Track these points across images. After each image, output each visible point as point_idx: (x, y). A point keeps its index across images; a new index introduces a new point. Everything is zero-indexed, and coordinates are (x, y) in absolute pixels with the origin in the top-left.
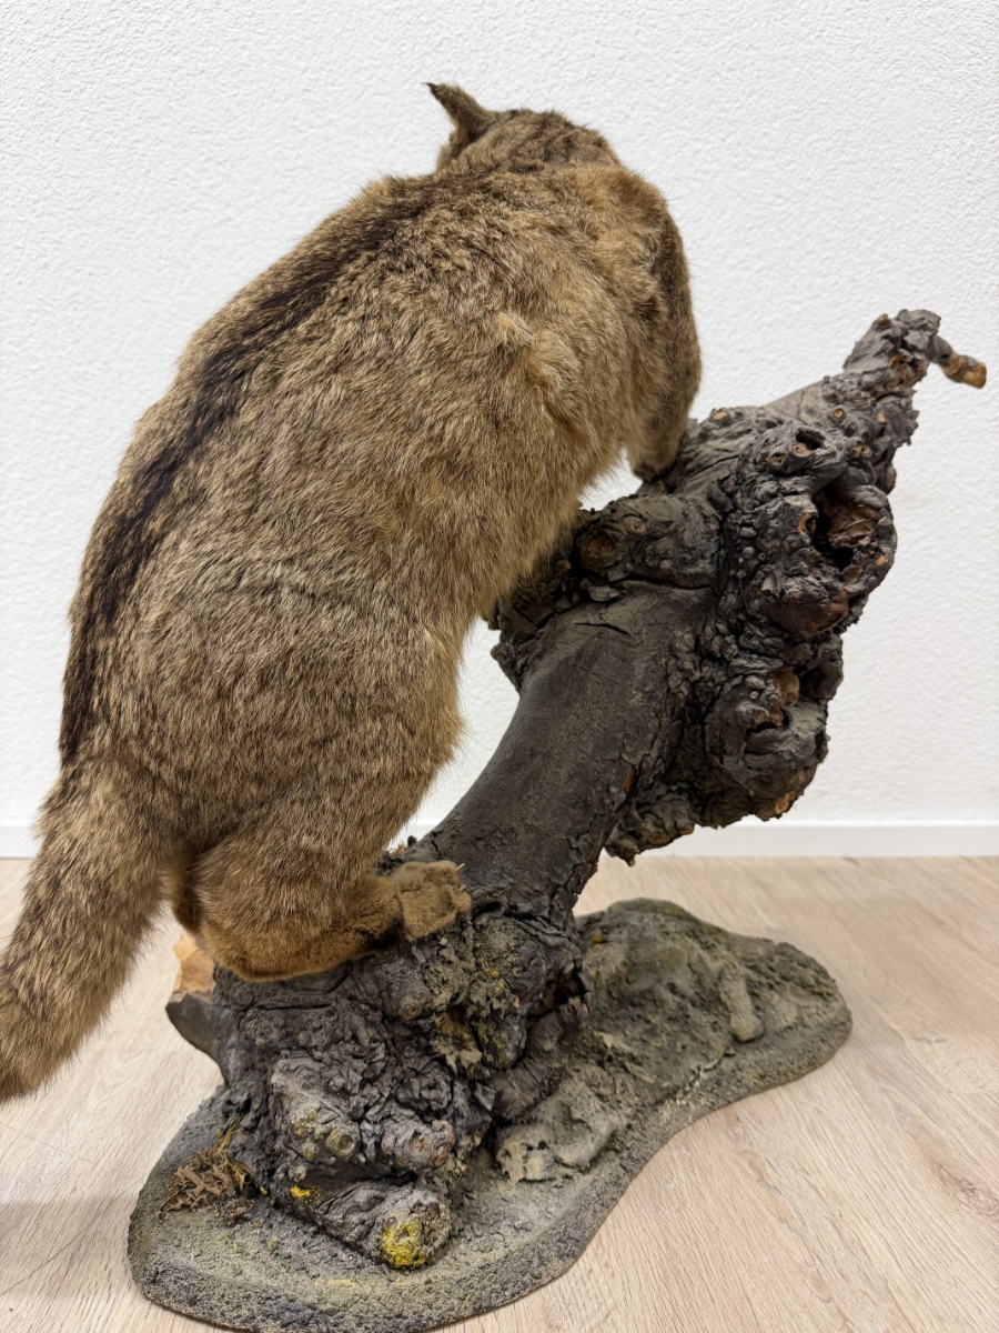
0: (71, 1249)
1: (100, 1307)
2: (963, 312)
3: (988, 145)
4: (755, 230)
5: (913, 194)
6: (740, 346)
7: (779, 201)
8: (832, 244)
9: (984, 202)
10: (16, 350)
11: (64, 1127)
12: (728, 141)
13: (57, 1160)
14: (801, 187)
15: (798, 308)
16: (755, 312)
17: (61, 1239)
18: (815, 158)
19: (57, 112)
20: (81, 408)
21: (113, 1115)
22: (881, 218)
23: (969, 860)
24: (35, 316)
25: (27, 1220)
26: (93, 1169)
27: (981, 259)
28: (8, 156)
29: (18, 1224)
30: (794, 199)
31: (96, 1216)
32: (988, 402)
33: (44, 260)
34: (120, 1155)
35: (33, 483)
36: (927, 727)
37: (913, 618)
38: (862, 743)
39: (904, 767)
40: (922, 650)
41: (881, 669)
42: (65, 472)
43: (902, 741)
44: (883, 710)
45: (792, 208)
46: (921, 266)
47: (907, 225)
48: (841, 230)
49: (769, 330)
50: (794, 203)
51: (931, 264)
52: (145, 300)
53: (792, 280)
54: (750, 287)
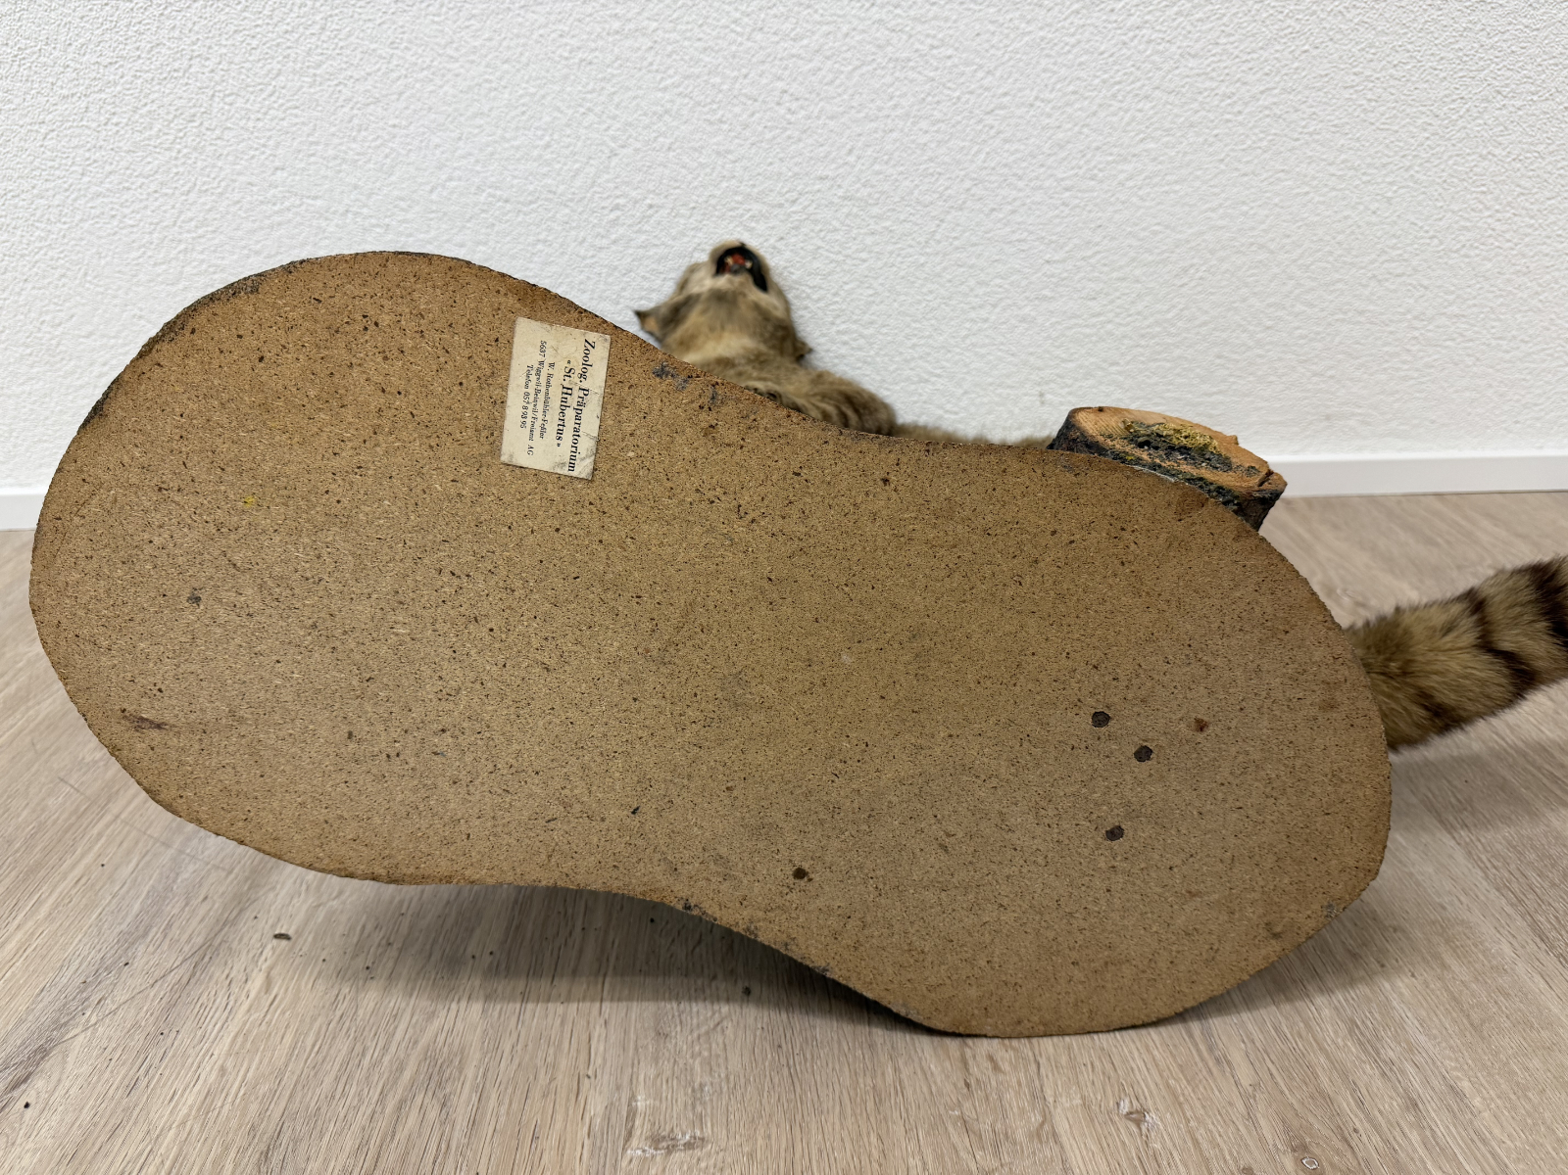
0: (196, 958)
1: (217, 1015)
13: (191, 868)
17: (186, 949)
25: (155, 929)
26: (227, 876)
29: (145, 934)
31: (224, 925)
34: (255, 863)
35: (112, 69)
36: (1251, 343)
37: (1244, 203)
38: (1168, 365)
39: (1220, 392)
40: (1252, 244)
41: (1197, 270)
42: (149, 52)
43: (1218, 361)
44: (1197, 322)
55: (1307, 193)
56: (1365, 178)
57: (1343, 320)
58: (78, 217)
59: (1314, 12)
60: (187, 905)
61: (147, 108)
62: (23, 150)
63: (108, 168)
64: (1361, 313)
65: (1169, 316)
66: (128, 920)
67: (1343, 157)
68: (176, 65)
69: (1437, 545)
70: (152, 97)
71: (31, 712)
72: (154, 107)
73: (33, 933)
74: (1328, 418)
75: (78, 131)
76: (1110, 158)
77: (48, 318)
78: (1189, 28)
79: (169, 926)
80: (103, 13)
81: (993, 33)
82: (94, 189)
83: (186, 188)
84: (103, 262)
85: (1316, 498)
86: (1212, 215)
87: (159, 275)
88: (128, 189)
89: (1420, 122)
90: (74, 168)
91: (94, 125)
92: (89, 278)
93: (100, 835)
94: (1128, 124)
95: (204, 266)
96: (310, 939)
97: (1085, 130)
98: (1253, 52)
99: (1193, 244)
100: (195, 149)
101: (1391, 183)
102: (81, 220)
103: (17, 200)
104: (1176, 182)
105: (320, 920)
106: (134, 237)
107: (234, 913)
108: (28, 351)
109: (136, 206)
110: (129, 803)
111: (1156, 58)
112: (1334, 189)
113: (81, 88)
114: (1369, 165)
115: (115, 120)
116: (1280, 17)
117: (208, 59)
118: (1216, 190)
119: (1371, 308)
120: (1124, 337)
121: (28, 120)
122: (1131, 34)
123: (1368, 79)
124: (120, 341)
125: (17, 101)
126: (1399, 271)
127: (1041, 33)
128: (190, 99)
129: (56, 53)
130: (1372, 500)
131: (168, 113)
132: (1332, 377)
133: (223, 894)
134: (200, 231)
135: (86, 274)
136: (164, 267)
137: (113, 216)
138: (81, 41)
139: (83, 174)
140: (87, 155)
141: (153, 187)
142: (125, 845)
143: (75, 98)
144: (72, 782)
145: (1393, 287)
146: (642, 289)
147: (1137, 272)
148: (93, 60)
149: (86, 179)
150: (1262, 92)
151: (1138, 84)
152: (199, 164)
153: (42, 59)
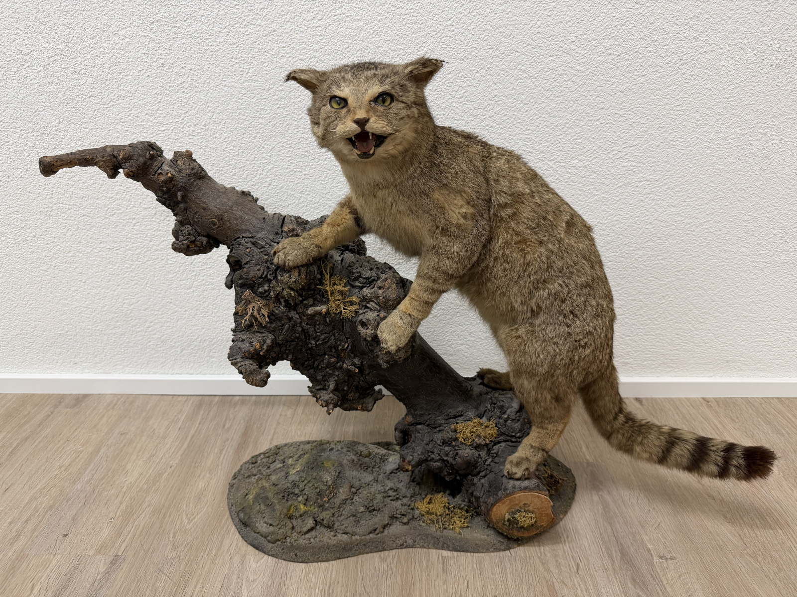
2: (753, 79)
4: (619, 27)
6: (602, 105)
7: (637, 6)
8: (670, 35)
10: (151, 119)
15: (642, 79)
16: (614, 83)
22: (707, 16)
24: (160, 97)
27: (772, 42)
30: (648, 4)
32: (761, 138)
33: (162, 62)
36: (693, 329)
37: (693, 269)
38: (654, 337)
39: (677, 350)
40: (696, 286)
41: (670, 297)
43: (677, 336)
44: (668, 319)
45: (646, 11)
46: (729, 49)
47: (724, 20)
48: (678, 25)
49: (622, 95)
50: (648, 7)
51: (736, 46)
52: (225, 86)
53: (640, 61)
54: (612, 66)
55: (723, 265)
57: (737, 320)
58: (146, 259)
59: (732, 189)
62: (123, 230)
64: (746, 317)
74: (727, 362)
75: (150, 223)
76: (632, 249)
77: (127, 302)
78: (672, 194)
81: (580, 195)
82: (155, 248)
84: (156, 279)
86: (678, 274)
87: (181, 285)
90: (146, 239)
91: (158, 220)
92: (148, 285)
94: (641, 234)
95: (204, 282)
97: (620, 236)
98: (702, 205)
99: (668, 286)
102: (147, 261)
103: (118, 251)
104: (662, 259)
106: (171, 268)
108: (116, 315)
111: (656, 207)
113: (154, 205)
114: (753, 254)
115: (168, 219)
116: (715, 191)
119: (751, 315)
120: (633, 325)
121: (127, 217)
122: (645, 196)
123: (755, 218)
124: (160, 312)
125: (123, 209)
126: (765, 299)
127: (603, 195)
130: (747, 400)
132: (730, 344)
134: (203, 267)
135: (147, 284)
136: (184, 282)
139: (150, 241)
140: (153, 233)
143: (150, 209)
144: (165, 572)
147: (641, 297)
149: (152, 243)
150: (705, 222)
151: (648, 217)
153: (137, 192)
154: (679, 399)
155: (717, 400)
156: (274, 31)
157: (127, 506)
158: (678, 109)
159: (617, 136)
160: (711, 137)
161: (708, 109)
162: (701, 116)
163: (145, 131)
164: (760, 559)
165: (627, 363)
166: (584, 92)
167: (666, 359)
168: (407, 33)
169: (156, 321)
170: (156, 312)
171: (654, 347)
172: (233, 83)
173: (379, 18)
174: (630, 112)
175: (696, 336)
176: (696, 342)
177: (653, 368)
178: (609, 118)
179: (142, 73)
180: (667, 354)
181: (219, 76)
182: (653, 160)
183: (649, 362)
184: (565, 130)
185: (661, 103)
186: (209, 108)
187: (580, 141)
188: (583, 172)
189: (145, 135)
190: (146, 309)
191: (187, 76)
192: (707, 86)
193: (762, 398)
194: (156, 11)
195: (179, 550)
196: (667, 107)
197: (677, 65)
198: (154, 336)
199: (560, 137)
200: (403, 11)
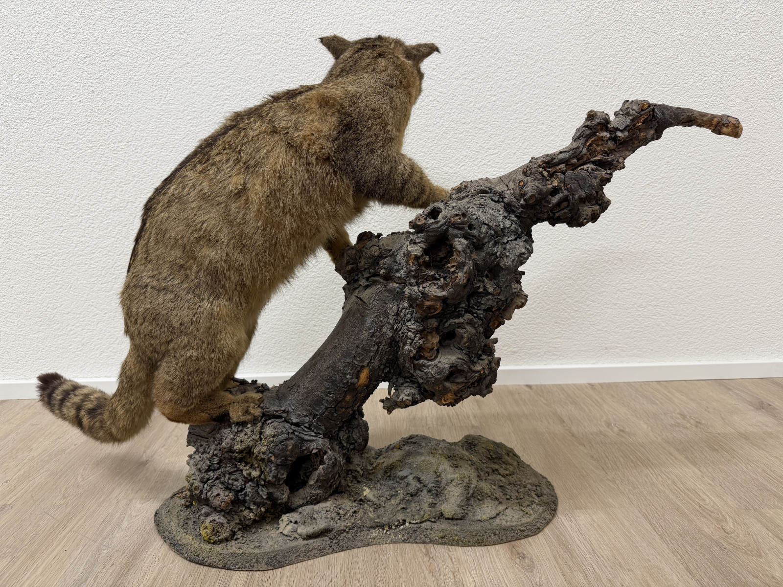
2: (584, 97)
3: (596, 5)
5: (555, 34)
6: (464, 121)
7: (482, 41)
8: (512, 63)
9: (595, 36)
10: (81, 137)
11: (111, 536)
12: (453, 9)
13: (106, 551)
14: (493, 33)
15: (494, 99)
16: (471, 102)
18: (501, 16)
19: (93, 9)
20: (116, 166)
21: (134, 530)
22: (539, 48)
23: (592, 386)
24: (89, 118)
25: (90, 578)
26: (122, 555)
27: (594, 67)
28: (69, 34)
29: (86, 580)
30: (490, 39)
31: (121, 576)
33: (92, 89)
35: (94, 206)
36: (569, 317)
37: (561, 261)
38: (535, 326)
39: (558, 338)
40: (565, 277)
41: (544, 288)
42: (111, 200)
43: (556, 324)
44: (545, 309)
45: (490, 44)
46: (561, 73)
47: (552, 50)
48: (517, 55)
49: (479, 111)
50: (490, 41)
51: (566, 71)
52: (146, 108)
53: (491, 84)
54: (468, 88)
56: (610, 251)
57: (608, 308)
58: (71, 264)
60: (104, 567)
61: (107, 221)
62: (51, 237)
63: (87, 245)
64: (615, 304)
65: (533, 306)
66: (78, 575)
67: (600, 243)
68: (121, 205)
69: (657, 404)
70: (109, 217)
71: (31, 483)
72: (110, 221)
73: (34, 581)
74: (606, 348)
75: (76, 230)
77: (51, 306)
79: (97, 577)
80: (94, 185)
82: (79, 253)
83: (119, 253)
84: (79, 282)
85: (604, 383)
88: (94, 253)
89: (630, 229)
90: (72, 244)
91: (84, 227)
92: (72, 289)
93: (64, 537)
96: (160, 581)
99: (541, 277)
100: (125, 237)
101: (621, 253)
102: (72, 266)
103: (45, 257)
105: (164, 573)
106: (94, 272)
107: (126, 571)
108: (40, 320)
109: (97, 260)
110: (77, 523)
112: (598, 255)
113: (80, 213)
115: (93, 226)
117: (135, 203)
118: (548, 256)
119: (619, 302)
121: (56, 225)
124: (82, 316)
125: (52, 218)
126: (628, 288)
128: (125, 218)
129: (72, 200)
130: (629, 384)
131: (115, 223)
132: (606, 331)
133: (120, 562)
135: (70, 288)
136: (105, 285)
137: (86, 264)
138: (83, 195)
140: (79, 239)
141: (105, 252)
142: (75, 541)
143: (77, 217)
144: (50, 514)
145: (627, 294)
146: (312, 294)
148: (88, 202)
149: (77, 249)
152: (126, 243)
153: (66, 202)
154: (567, 385)
155: (601, 385)
156: (188, 63)
157: (25, 472)
158: (527, 122)
159: (480, 146)
160: (558, 145)
161: (552, 121)
162: (547, 128)
163: (75, 148)
164: (617, 482)
165: (515, 352)
166: (447, 109)
167: (550, 347)
168: (298, 64)
169: (78, 324)
170: (78, 316)
171: (537, 335)
172: (153, 106)
173: (275, 52)
174: (487, 126)
175: (573, 324)
176: (575, 329)
177: (539, 356)
178: (471, 131)
179: (75, 98)
180: (550, 342)
181: (141, 100)
182: (512, 165)
183: (535, 350)
184: (435, 142)
185: (513, 118)
186: (132, 128)
187: (449, 151)
188: (455, 178)
189: (75, 151)
190: (69, 312)
191: (113, 100)
192: (548, 103)
193: (643, 382)
194: (89, 49)
195: (69, 499)
196: (518, 121)
197: (521, 87)
198: (75, 340)
199: (432, 148)
200: (294, 47)
